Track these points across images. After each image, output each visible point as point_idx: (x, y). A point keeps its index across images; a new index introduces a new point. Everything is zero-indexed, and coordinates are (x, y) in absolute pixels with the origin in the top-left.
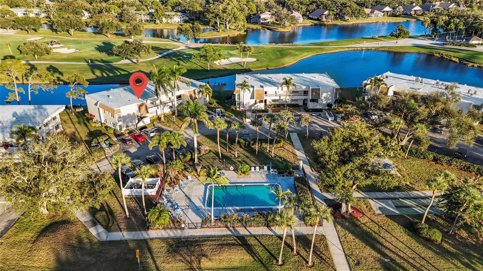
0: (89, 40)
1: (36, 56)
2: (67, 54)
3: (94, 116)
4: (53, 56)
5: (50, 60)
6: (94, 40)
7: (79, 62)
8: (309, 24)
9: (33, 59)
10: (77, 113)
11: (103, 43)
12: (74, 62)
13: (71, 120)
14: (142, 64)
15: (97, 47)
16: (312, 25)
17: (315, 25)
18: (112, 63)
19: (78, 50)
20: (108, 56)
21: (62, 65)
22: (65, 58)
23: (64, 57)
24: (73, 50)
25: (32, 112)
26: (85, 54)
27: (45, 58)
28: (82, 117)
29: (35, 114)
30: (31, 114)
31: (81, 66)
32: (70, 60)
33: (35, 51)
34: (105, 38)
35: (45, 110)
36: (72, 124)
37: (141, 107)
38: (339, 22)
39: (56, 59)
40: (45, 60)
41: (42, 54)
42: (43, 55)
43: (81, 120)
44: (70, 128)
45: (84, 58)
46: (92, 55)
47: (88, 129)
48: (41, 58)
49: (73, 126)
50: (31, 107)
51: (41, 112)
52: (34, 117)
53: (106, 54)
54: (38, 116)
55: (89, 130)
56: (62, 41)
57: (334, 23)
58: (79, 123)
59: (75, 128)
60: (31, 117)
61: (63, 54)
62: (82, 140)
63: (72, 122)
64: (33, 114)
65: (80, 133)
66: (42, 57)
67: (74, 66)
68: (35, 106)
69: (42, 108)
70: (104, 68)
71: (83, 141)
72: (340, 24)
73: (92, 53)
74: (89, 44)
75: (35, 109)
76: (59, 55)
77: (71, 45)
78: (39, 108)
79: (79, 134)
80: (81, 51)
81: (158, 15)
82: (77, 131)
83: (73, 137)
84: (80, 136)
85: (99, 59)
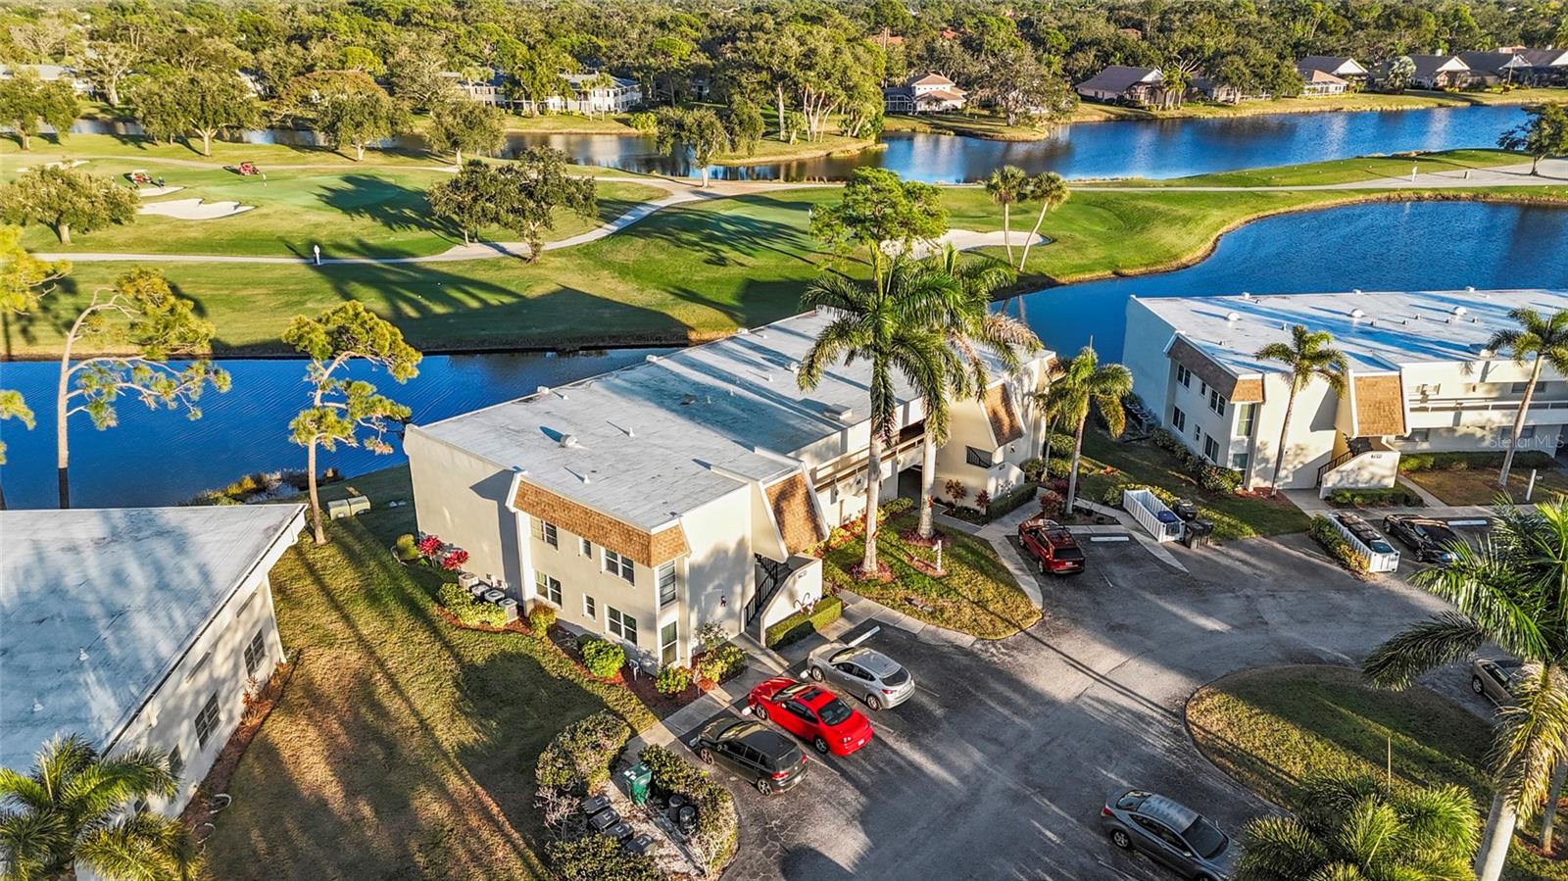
0: (283, 170)
1: (64, 230)
2: (204, 223)
3: (462, 557)
4: (141, 232)
5: (127, 246)
6: (304, 171)
7: (264, 253)
8: (1096, 118)
9: (50, 244)
10: (340, 532)
11: (348, 179)
12: (243, 255)
13: (318, 580)
14: (558, 262)
15: (327, 193)
16: (1108, 120)
17: (1122, 119)
18: (413, 255)
19: (247, 203)
20: (387, 229)
21: (186, 267)
22: (195, 239)
23: (193, 235)
24: (225, 208)
25: (94, 566)
26: (284, 223)
27: (106, 240)
28: (375, 556)
29: (119, 579)
30: (87, 582)
31: (277, 274)
32: (220, 245)
33: (65, 206)
34: (343, 163)
35: (180, 542)
36: (335, 616)
37: (784, 504)
38: (1202, 112)
39: (156, 242)
40: (107, 246)
41: (92, 222)
42: (97, 226)
43: (381, 579)
44: (327, 641)
45: (281, 239)
46: (317, 225)
47: (447, 645)
48: (85, 240)
49: (340, 625)
50: (85, 525)
51: (159, 569)
52: (117, 615)
53: (374, 219)
54: (139, 599)
55: (458, 658)
56: (172, 174)
57: (1188, 114)
58: (373, 598)
59: (360, 639)
60: (94, 610)
61: (186, 224)
62: (437, 745)
63: (325, 589)
64: (101, 582)
65: (402, 680)
66: (92, 234)
67: (248, 274)
68: (107, 518)
69: (162, 533)
70: (392, 277)
71: (445, 755)
72: (1210, 116)
73: (314, 218)
74: (286, 183)
75: (115, 536)
76: (166, 227)
77: (213, 189)
78: (135, 534)
79: (401, 693)
80: (264, 210)
81: (537, 82)
82: (381, 664)
83: (370, 718)
84: (415, 713)
85: (349, 242)
